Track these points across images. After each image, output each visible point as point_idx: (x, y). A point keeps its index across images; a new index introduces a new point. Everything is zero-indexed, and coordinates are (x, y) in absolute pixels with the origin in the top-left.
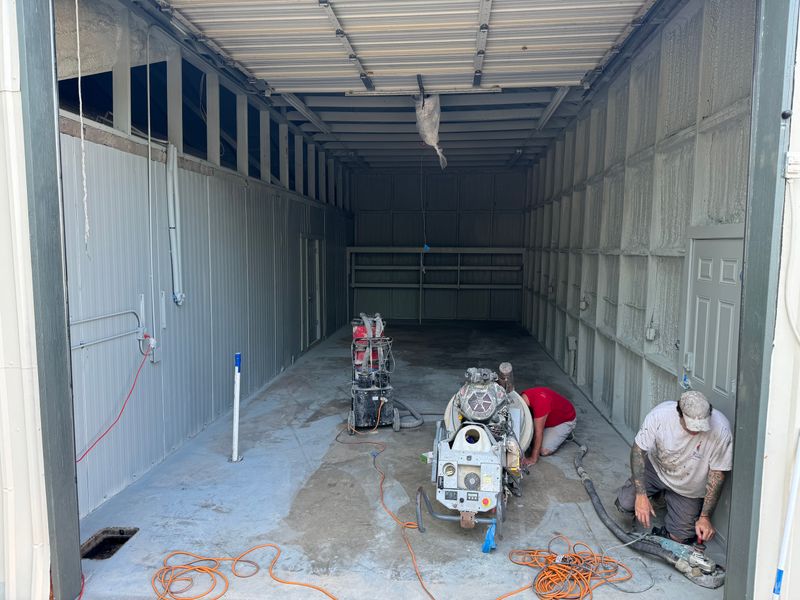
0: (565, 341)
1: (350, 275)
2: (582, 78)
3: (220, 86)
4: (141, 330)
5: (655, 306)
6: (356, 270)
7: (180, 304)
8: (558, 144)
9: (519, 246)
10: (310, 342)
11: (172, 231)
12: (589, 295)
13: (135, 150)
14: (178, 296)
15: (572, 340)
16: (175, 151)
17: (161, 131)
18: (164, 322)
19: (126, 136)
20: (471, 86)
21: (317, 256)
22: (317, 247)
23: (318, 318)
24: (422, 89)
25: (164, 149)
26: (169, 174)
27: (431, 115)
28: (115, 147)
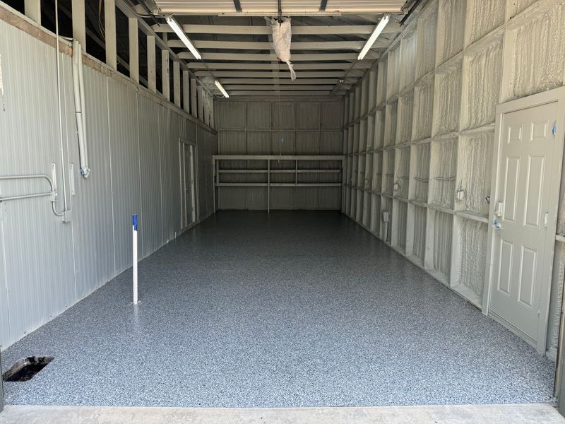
0: (380, 216)
1: (215, 177)
2: (402, 5)
3: (116, 7)
4: (53, 193)
5: (463, 174)
6: (220, 174)
7: (86, 176)
8: (372, 74)
9: (339, 154)
10: (188, 224)
11: (79, 115)
12: (402, 180)
13: (44, 39)
14: (85, 170)
15: (386, 215)
16: (79, 47)
17: (67, 31)
18: (73, 190)
19: (36, 25)
20: (318, 10)
21: (192, 158)
22: (191, 151)
23: (193, 206)
24: (280, 11)
25: (70, 44)
26: (75, 67)
27: (284, 36)
28: (26, 32)
